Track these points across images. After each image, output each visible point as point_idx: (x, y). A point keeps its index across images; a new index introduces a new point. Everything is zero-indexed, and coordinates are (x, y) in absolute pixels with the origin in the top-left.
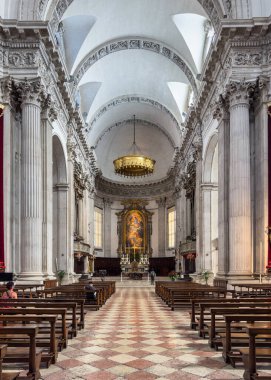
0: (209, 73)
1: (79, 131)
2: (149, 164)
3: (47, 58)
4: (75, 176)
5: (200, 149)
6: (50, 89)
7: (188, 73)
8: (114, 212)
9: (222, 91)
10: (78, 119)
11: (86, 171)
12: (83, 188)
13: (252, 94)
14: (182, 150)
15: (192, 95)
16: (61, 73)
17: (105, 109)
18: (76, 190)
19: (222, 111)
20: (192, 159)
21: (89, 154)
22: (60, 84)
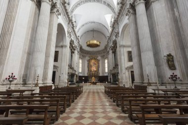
1: (73, 28)
2: (98, 43)
8: (86, 60)
11: (76, 44)
12: (74, 50)
21: (77, 39)
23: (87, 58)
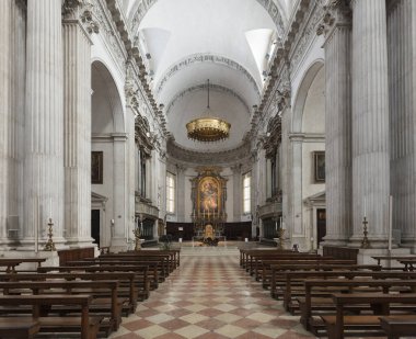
2: (224, 128)
8: (187, 179)
17: (176, 68)
21: (158, 113)
23: (191, 172)
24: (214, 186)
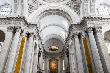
0: (69, 31)
1: (41, 41)
2: (57, 48)
3: (36, 28)
4: (39, 51)
5: (69, 45)
6: (36, 34)
7: (65, 30)
8: (48, 60)
9: (72, 34)
10: (41, 39)
11: (42, 50)
12: (41, 54)
13: (79, 35)
14: (65, 45)
15: (66, 34)
16: (38, 31)
17: (47, 36)
18: (39, 54)
19: (73, 38)
20: (67, 48)
22: (38, 33)
24: (55, 62)
